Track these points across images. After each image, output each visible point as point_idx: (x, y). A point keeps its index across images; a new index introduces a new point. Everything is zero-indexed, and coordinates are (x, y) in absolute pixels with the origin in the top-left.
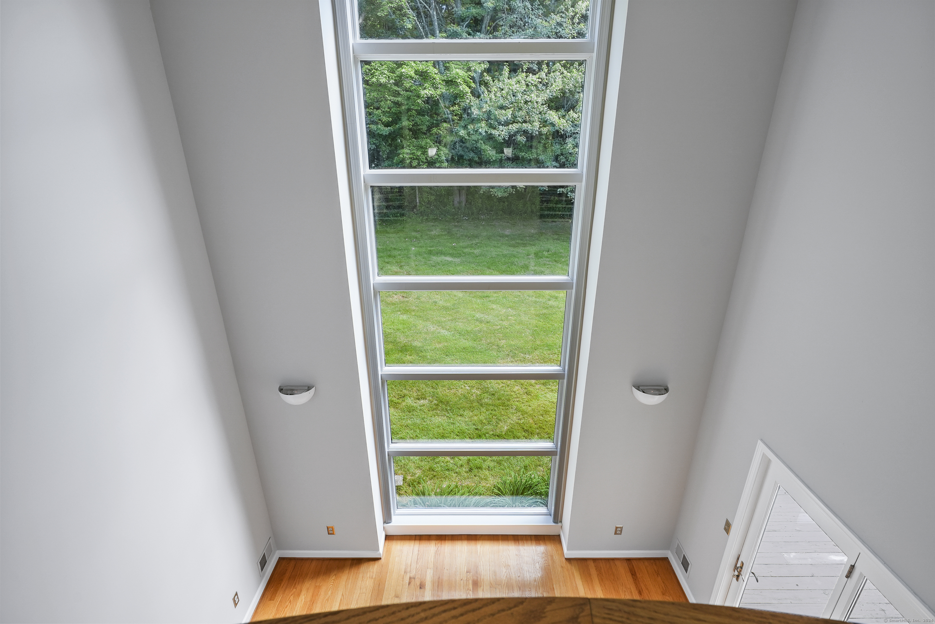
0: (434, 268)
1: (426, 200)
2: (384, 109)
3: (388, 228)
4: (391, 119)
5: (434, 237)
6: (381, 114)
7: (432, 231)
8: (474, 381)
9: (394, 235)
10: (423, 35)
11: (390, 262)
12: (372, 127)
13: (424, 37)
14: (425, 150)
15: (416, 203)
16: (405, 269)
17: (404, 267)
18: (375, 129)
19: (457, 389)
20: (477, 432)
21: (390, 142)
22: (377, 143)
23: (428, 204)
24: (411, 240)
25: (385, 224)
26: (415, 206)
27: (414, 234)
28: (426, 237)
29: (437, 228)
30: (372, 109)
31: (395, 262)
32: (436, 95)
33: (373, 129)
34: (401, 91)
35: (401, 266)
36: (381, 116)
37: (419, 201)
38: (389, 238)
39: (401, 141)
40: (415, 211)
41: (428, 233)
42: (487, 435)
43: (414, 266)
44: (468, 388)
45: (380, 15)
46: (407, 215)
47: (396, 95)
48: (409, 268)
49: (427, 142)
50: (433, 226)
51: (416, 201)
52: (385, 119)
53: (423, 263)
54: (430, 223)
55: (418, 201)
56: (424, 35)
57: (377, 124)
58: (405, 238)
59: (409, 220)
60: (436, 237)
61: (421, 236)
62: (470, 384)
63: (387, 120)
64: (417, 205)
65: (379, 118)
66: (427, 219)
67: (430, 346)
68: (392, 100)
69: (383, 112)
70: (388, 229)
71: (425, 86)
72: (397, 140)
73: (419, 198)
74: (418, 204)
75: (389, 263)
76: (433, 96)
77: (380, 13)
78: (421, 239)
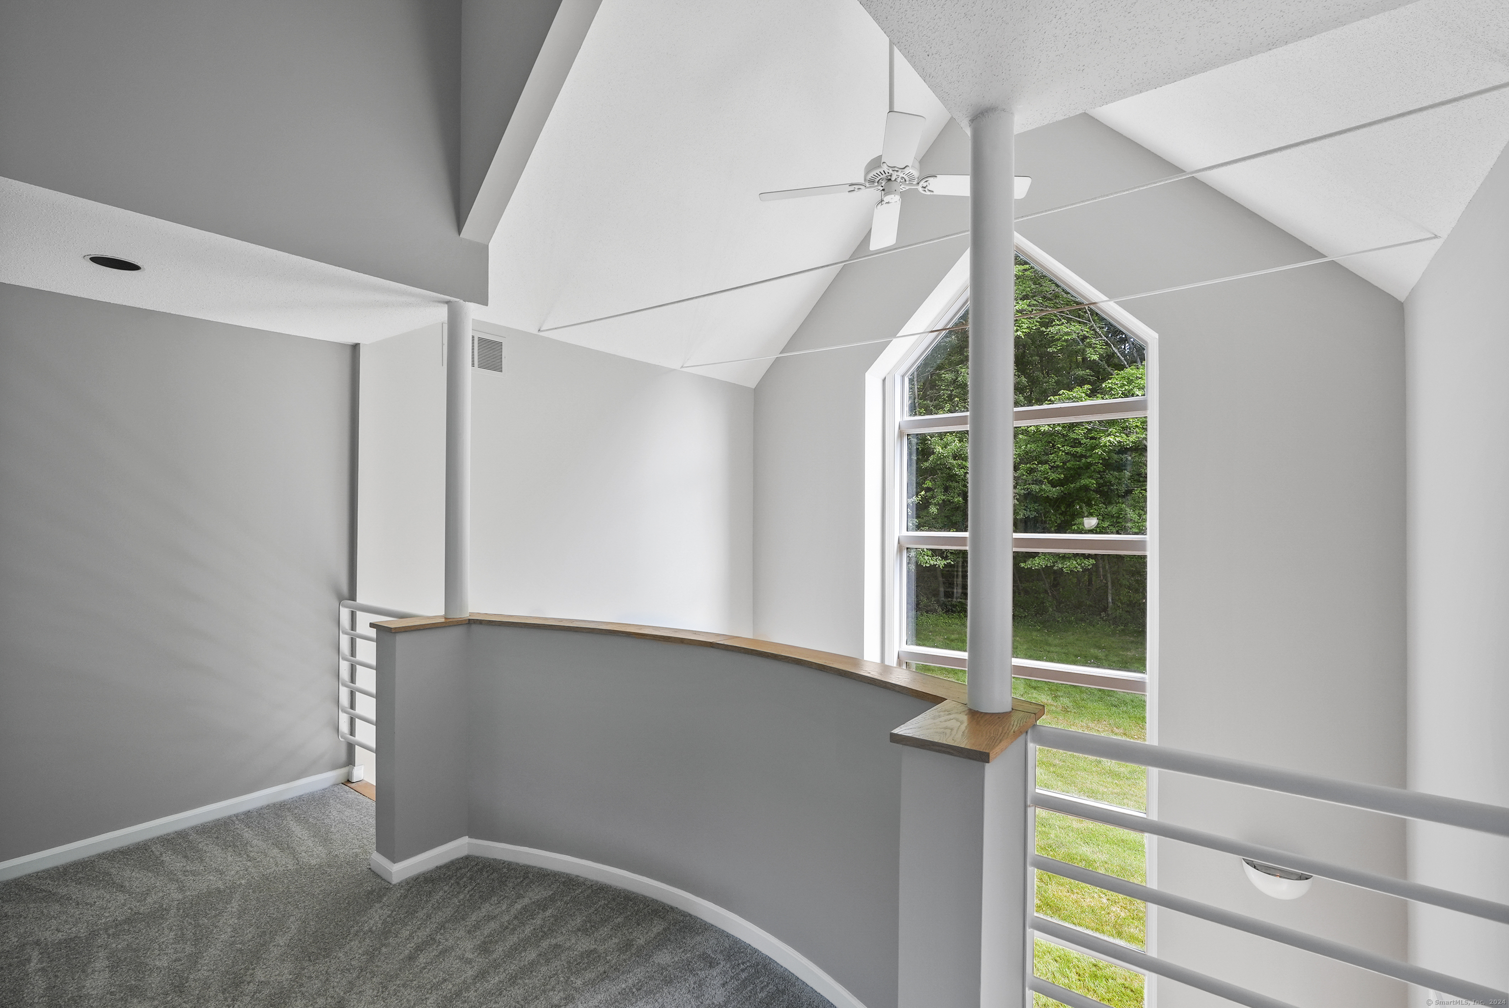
0: (1114, 709)
1: (1125, 600)
2: (1053, 464)
3: (1050, 637)
4: (1063, 476)
5: (1130, 661)
6: (1049, 471)
7: (1128, 650)
8: (1121, 896)
9: (1058, 649)
10: (1124, 364)
11: (1038, 687)
12: (1033, 488)
13: (1127, 366)
14: (1117, 520)
15: (1108, 603)
16: (1062, 702)
17: (1061, 699)
18: (1037, 491)
19: (1083, 895)
20: (1094, 969)
21: (1063, 509)
22: (1041, 510)
23: (1128, 605)
24: (1085, 660)
25: (1048, 631)
26: (1105, 609)
27: (1093, 651)
28: (1116, 659)
29: (1140, 647)
30: (1035, 464)
31: (1047, 689)
32: (1128, 442)
33: (1034, 490)
34: (1082, 439)
35: (1056, 697)
36: (1048, 473)
37: (1112, 600)
38: (1049, 652)
39: (1081, 508)
40: (1104, 615)
41: (1121, 652)
42: (1110, 981)
43: (1079, 699)
44: (1104, 900)
45: (1051, 351)
46: (1088, 621)
47: (1077, 445)
48: (1068, 702)
49: (1121, 509)
50: (1132, 642)
51: (1108, 600)
52: (1053, 476)
53: (1097, 698)
54: (1128, 637)
55: (1110, 600)
56: (1126, 363)
57: (1041, 482)
58: (1076, 656)
59: (1089, 628)
60: (1134, 660)
61: (1106, 656)
62: (1110, 896)
63: (1057, 477)
64: (1108, 606)
65: (1045, 475)
66: (1123, 630)
67: (1061, 821)
68: (1066, 451)
69: (1053, 467)
70: (1050, 639)
71: (1109, 432)
72: (1074, 506)
73: (1112, 594)
74: (1110, 605)
75: (1037, 689)
76: (1122, 444)
77: (1050, 349)
78: (1104, 661)
